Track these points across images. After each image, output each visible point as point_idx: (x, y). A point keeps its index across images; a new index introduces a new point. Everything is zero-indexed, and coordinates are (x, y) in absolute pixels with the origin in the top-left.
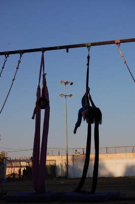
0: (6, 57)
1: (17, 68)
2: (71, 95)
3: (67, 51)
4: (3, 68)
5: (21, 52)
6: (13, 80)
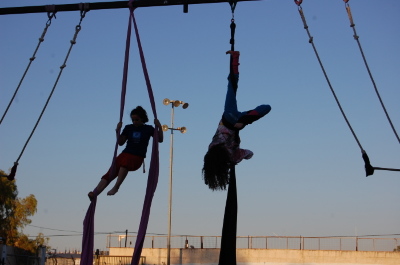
0: (50, 18)
1: (73, 43)
2: (182, 129)
3: (186, 10)
4: (41, 40)
5: (84, 8)
6: (62, 68)
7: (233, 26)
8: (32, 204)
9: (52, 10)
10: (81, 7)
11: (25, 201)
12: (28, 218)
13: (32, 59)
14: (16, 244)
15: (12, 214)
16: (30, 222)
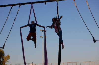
0: (11, 7)
1: (17, 13)
3: (46, 4)
4: (9, 13)
5: (20, 5)
6: (15, 20)
7: (58, 7)
8: (8, 57)
9: (12, 5)
10: (19, 4)
11: (7, 56)
12: (8, 60)
13: (7, 18)
15: (4, 60)
16: (8, 61)
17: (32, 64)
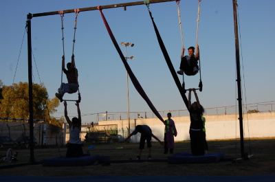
1: (75, 28)
8: (57, 101)
11: (53, 100)
12: (55, 108)
14: (50, 122)
15: (47, 107)
16: (56, 111)
17: (105, 115)
